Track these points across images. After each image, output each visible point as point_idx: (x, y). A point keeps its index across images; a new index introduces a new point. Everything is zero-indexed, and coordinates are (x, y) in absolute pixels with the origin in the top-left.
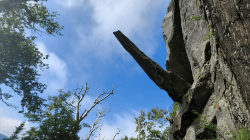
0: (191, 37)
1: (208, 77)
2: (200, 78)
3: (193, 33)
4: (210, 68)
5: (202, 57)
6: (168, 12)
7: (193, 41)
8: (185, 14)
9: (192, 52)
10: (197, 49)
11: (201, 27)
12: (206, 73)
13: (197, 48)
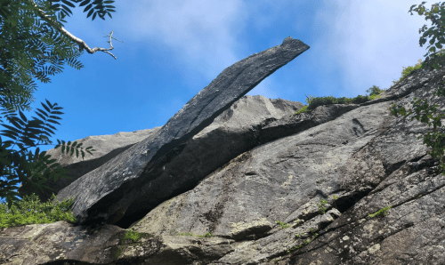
0: (257, 186)
1: (206, 257)
2: (196, 245)
3: (266, 185)
4: (228, 253)
5: (234, 225)
6: (273, 103)
7: (253, 192)
8: (292, 157)
9: (231, 199)
10: (242, 208)
11: (284, 199)
12: (214, 249)
13: (244, 205)
